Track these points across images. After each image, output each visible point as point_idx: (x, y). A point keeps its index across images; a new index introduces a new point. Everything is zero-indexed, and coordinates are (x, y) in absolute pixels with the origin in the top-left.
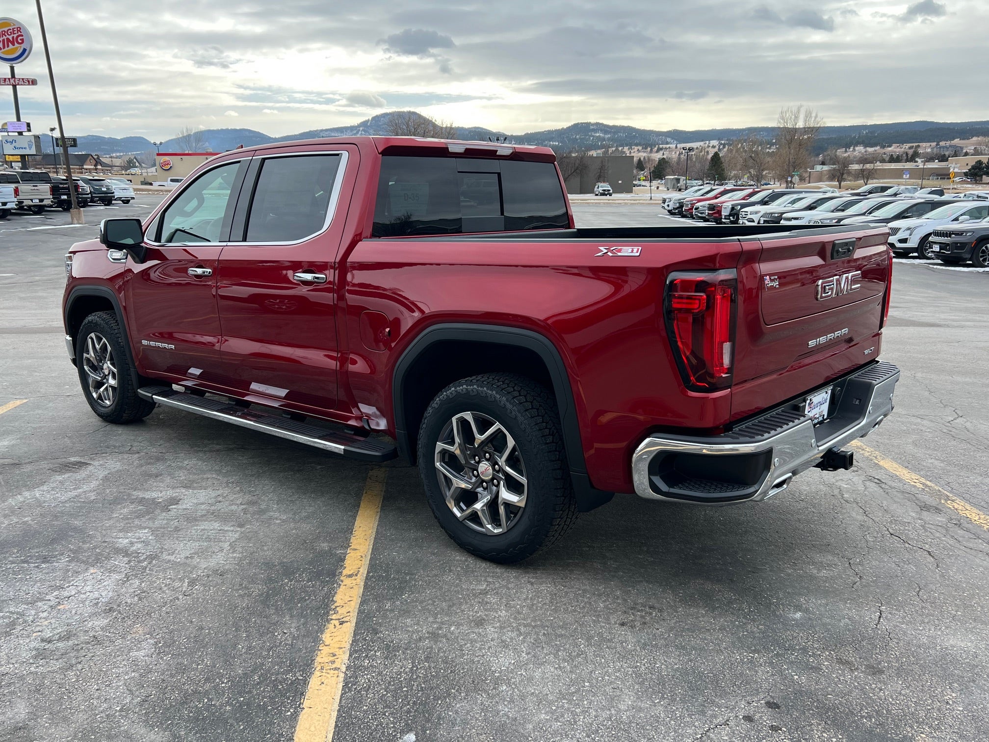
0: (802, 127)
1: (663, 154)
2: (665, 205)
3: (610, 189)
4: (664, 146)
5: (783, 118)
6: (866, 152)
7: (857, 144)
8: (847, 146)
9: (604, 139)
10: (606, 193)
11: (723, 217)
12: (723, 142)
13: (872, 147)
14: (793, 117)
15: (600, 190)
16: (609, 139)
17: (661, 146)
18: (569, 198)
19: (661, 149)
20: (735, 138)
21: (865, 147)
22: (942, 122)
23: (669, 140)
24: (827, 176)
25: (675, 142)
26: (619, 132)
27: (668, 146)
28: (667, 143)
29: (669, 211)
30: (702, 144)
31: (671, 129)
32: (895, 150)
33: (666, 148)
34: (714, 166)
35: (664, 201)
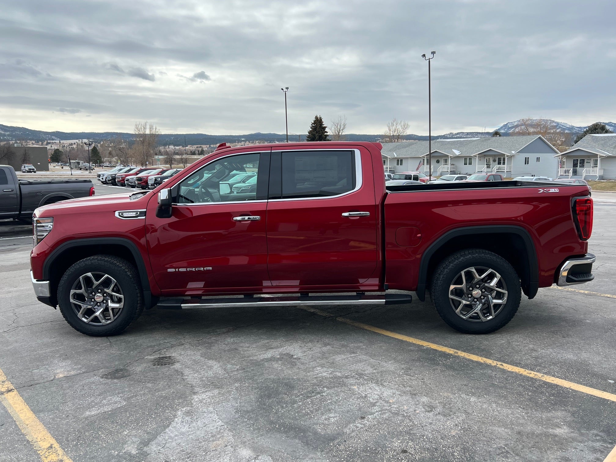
0: (149, 133)
1: (51, 146)
2: (101, 178)
3: (34, 168)
4: (51, 141)
5: (137, 128)
6: (175, 149)
7: (170, 144)
8: (165, 145)
9: (5, 135)
10: (32, 171)
11: (150, 185)
12: (91, 140)
13: (178, 146)
14: (143, 128)
15: (27, 169)
16: (8, 135)
17: (49, 141)
18: (17, 174)
19: (50, 143)
20: (98, 138)
21: (174, 146)
22: (209, 134)
23: (53, 137)
24: (163, 162)
25: (58, 139)
26: (16, 131)
27: (54, 141)
28: (53, 140)
29: (102, 182)
30: (77, 141)
31: (54, 131)
32: (189, 148)
33: (53, 143)
34: (95, 155)
35: (99, 176)
